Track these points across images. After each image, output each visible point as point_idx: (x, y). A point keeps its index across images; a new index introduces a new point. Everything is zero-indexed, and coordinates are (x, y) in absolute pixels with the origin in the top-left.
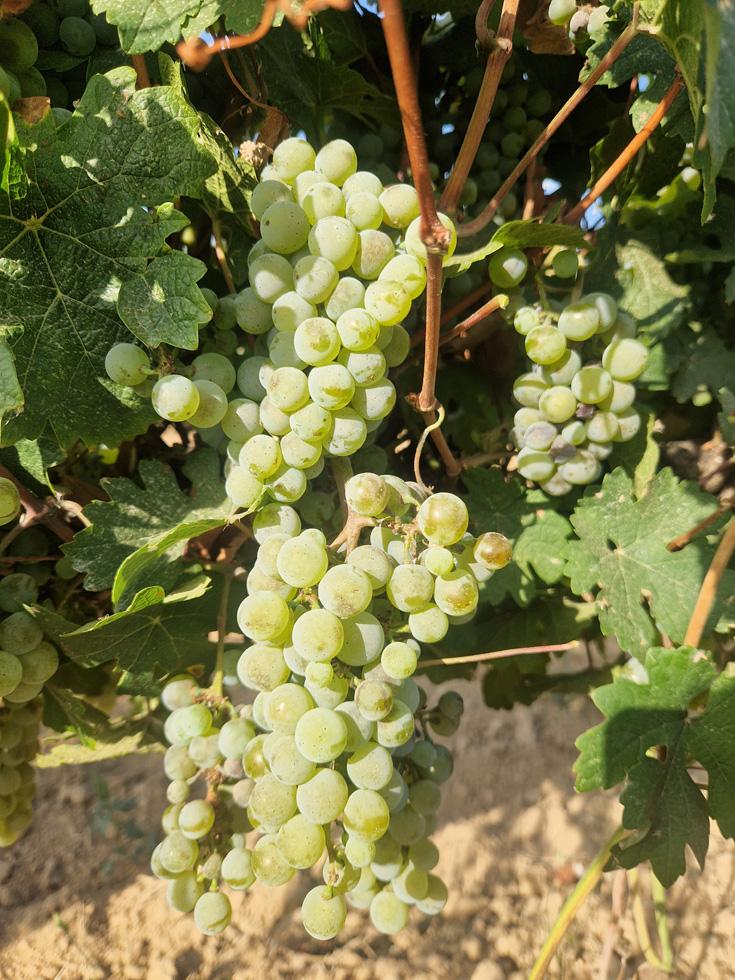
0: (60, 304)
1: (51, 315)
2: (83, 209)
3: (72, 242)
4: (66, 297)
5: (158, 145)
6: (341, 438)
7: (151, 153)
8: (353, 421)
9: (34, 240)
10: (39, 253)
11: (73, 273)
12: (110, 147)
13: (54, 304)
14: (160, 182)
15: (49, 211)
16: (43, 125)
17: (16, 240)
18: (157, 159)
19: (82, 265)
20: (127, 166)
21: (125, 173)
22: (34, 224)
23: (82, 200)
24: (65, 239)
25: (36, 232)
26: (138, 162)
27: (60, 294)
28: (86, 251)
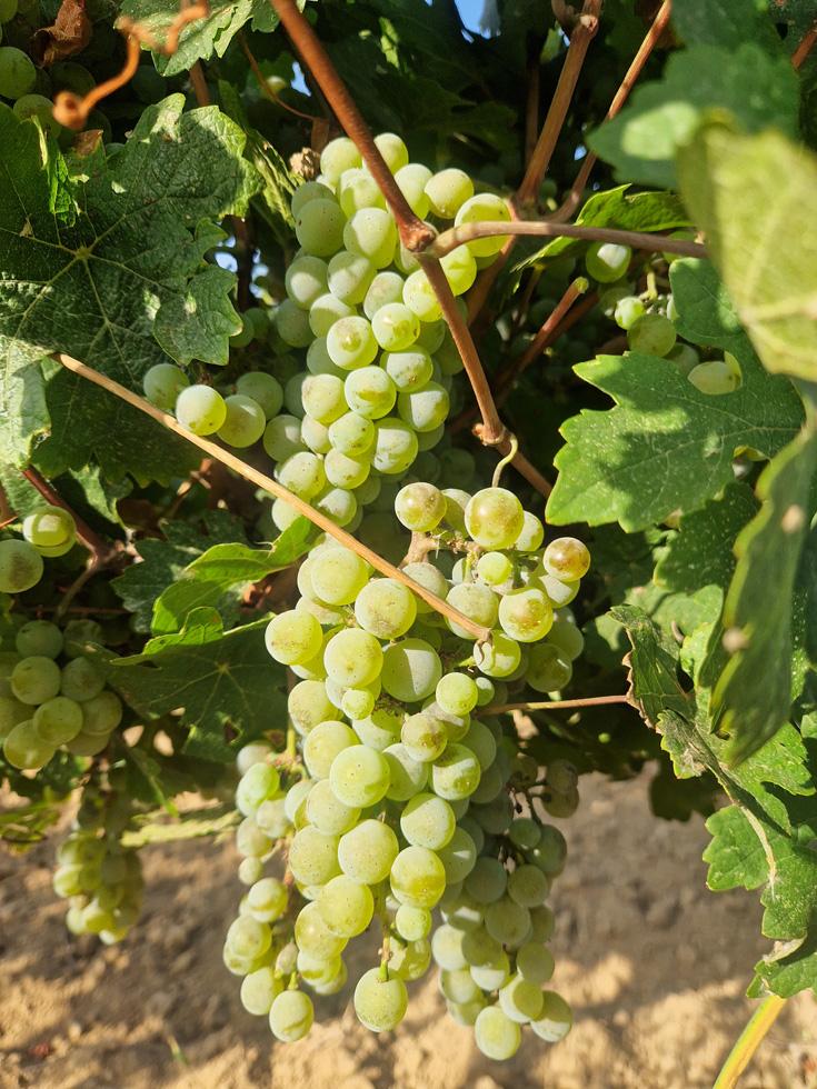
0: (107, 332)
1: (98, 344)
2: (129, 234)
3: (118, 268)
4: (114, 325)
5: (203, 164)
6: (384, 450)
7: (196, 174)
8: (397, 431)
9: (83, 270)
10: (89, 282)
11: (118, 299)
12: (157, 171)
13: (101, 333)
14: (204, 202)
15: (97, 239)
16: (94, 157)
17: (66, 269)
18: (201, 178)
19: (127, 290)
20: (173, 188)
21: (171, 196)
22: (82, 254)
23: (128, 225)
24: (113, 266)
25: (85, 262)
26: (182, 183)
27: (107, 322)
28: (131, 276)
